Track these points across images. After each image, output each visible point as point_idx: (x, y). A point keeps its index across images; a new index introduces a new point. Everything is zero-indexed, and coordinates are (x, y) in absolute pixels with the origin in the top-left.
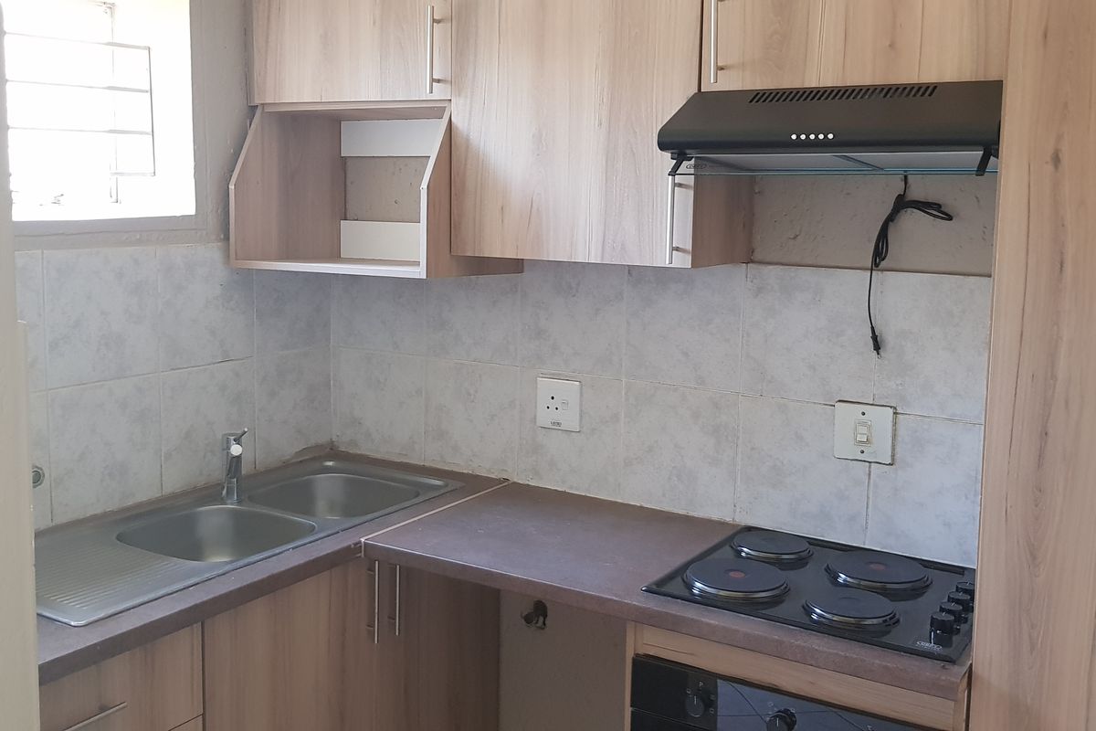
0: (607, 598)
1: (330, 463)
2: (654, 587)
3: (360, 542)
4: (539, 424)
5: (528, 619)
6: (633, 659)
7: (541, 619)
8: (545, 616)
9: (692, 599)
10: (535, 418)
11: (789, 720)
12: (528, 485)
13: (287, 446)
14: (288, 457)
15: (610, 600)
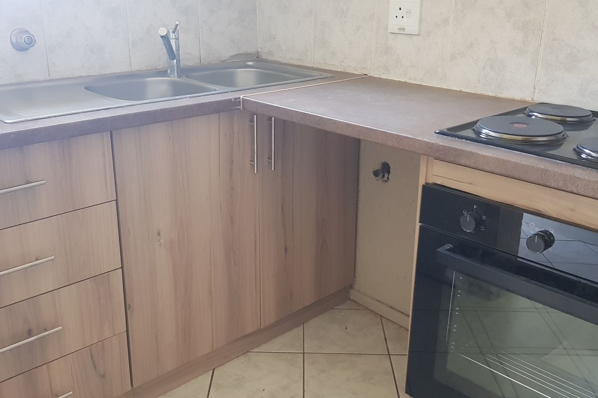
0: (404, 136)
1: (251, 63)
2: (446, 131)
3: (239, 98)
4: (388, 31)
5: (376, 173)
6: (423, 186)
7: (386, 175)
8: (389, 173)
9: (478, 140)
10: (387, 27)
11: (547, 238)
12: (381, 78)
13: (224, 50)
14: (226, 58)
15: (407, 137)
